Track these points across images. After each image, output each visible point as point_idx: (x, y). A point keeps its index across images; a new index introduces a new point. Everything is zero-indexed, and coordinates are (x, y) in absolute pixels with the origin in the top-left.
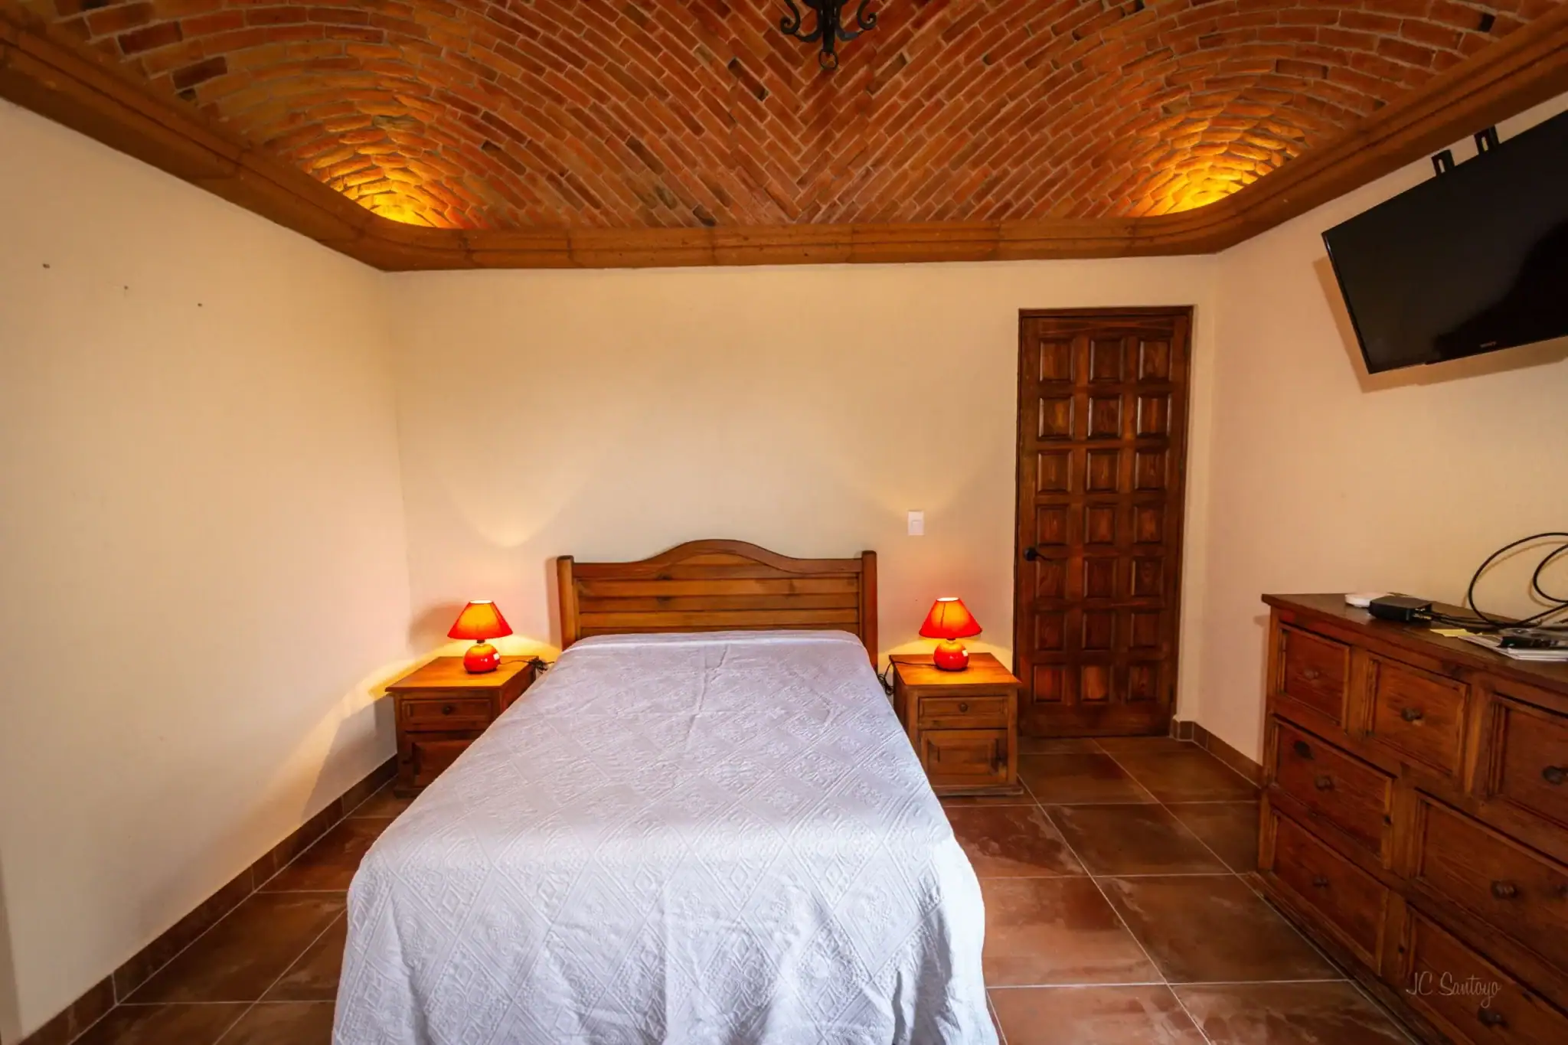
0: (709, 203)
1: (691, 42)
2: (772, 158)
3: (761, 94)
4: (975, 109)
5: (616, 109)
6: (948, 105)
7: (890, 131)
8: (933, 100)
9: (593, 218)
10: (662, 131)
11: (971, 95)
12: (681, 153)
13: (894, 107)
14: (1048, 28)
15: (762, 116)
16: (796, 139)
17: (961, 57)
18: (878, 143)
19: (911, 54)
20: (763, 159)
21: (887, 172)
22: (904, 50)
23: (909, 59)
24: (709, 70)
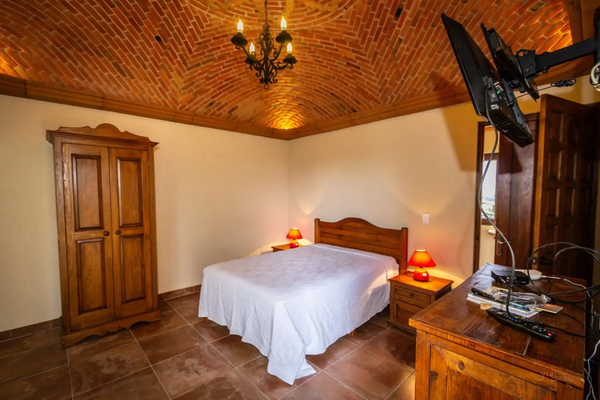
0: (355, 106)
1: (334, 62)
2: (369, 86)
3: (359, 68)
4: (437, 45)
5: (325, 86)
6: (425, 47)
7: (407, 64)
8: (419, 48)
9: (326, 118)
10: (337, 88)
11: (433, 41)
12: (344, 92)
13: (405, 56)
14: (450, 5)
15: (361, 74)
16: (374, 78)
17: (422, 29)
18: (403, 70)
19: (403, 36)
20: (366, 87)
21: (410, 79)
22: (399, 36)
23: (403, 38)
24: (342, 67)
